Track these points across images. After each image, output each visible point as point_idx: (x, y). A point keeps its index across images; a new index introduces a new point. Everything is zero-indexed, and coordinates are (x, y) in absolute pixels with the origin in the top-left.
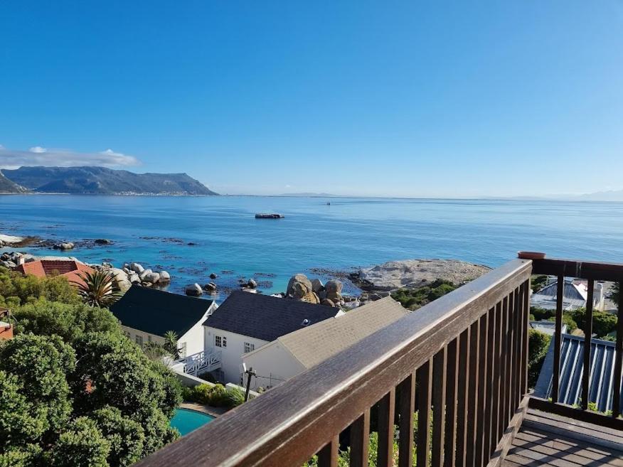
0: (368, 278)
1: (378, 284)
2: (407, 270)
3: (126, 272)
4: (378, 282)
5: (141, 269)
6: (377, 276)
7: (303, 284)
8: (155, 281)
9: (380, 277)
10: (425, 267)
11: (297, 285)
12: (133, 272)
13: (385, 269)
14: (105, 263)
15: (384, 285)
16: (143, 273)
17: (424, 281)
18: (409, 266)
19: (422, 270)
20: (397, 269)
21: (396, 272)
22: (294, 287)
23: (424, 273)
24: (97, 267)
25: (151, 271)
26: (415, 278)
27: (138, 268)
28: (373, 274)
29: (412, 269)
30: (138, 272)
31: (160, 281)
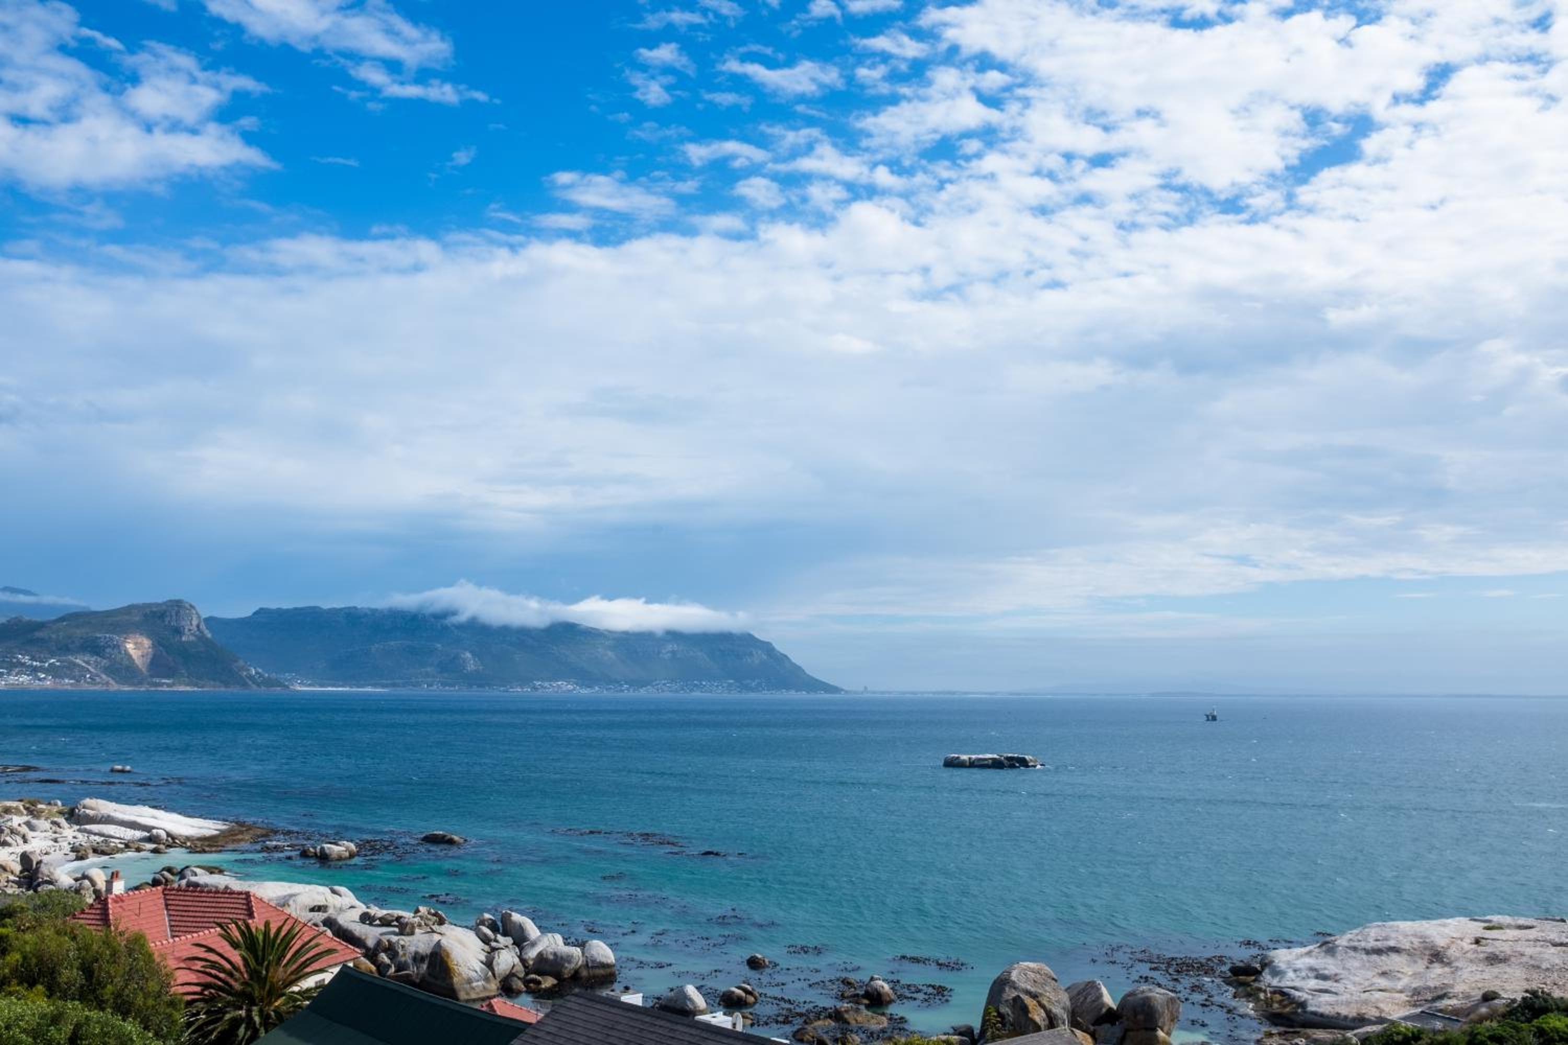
0: (1289, 980)
1: (1322, 1005)
2: (1437, 956)
3: (485, 940)
4: (1326, 998)
5: (532, 931)
6: (1325, 978)
7: (1034, 996)
8: (567, 974)
9: (1336, 978)
10: (1506, 948)
11: (1017, 999)
12: (503, 940)
13: (1355, 949)
14: (423, 910)
15: (1344, 1011)
16: (533, 944)
17: (1488, 997)
18: (1441, 942)
19: (1493, 959)
20: (1395, 950)
21: (1394, 961)
22: (1005, 1010)
23: (1496, 970)
24: (398, 919)
25: (559, 938)
26: (1459, 988)
27: (521, 928)
28: (1312, 969)
29: (1452, 952)
30: (520, 940)
31: (584, 973)
